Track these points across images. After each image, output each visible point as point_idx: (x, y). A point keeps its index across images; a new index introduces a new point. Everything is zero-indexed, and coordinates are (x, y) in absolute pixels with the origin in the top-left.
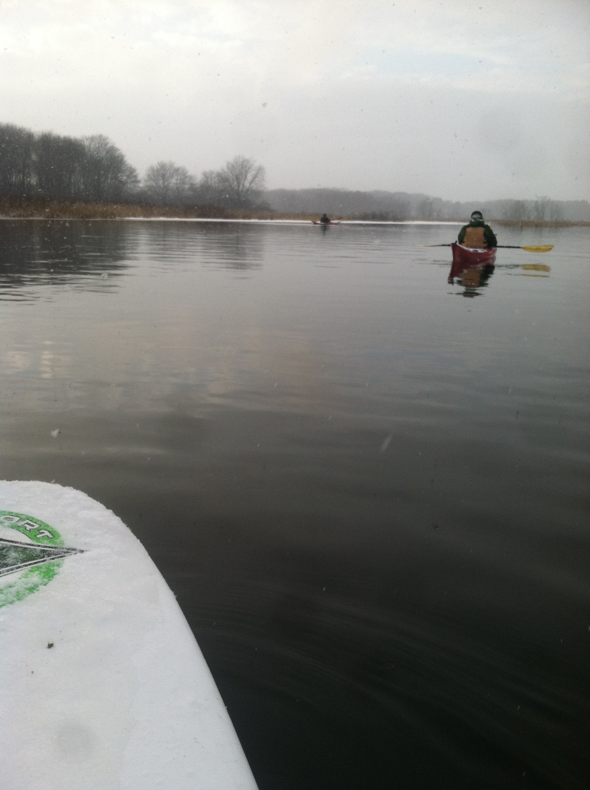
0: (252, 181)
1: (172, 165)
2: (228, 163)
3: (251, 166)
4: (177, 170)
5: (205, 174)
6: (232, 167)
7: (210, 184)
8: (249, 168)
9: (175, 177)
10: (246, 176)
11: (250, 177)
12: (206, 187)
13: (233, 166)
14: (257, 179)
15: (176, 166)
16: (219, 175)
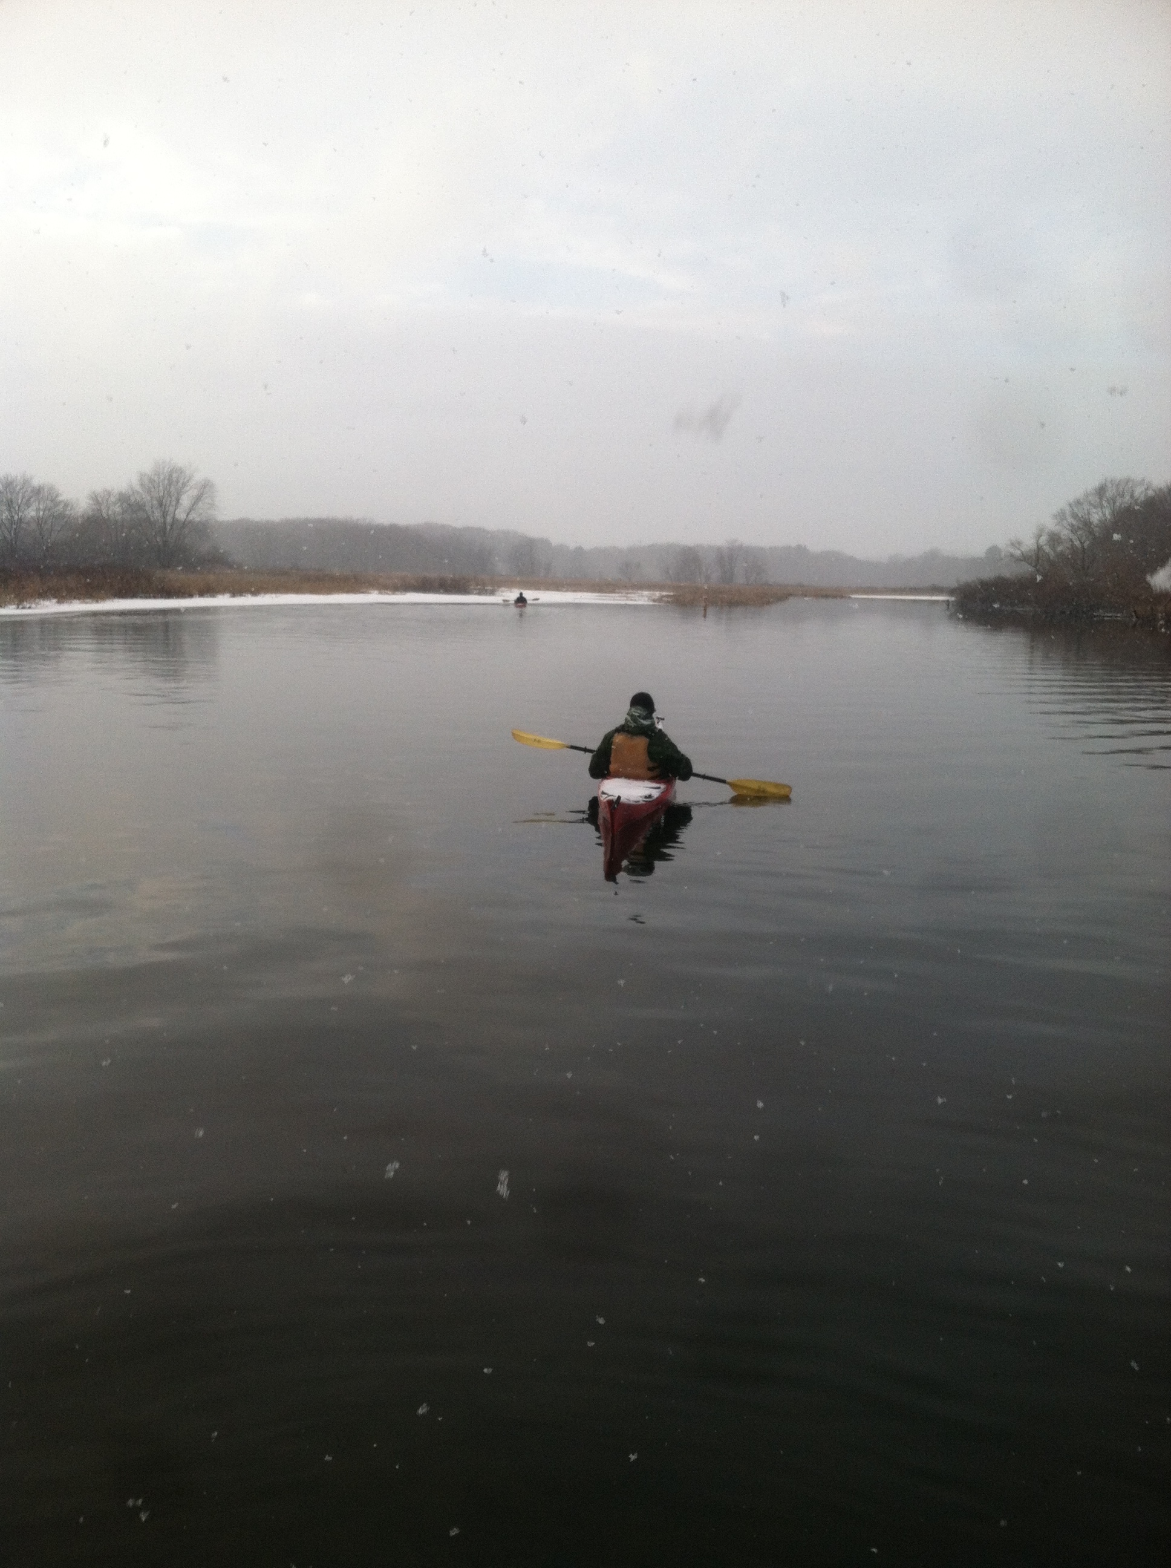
0: (191, 509)
1: (26, 482)
2: (142, 476)
3: (188, 481)
4: (38, 491)
5: (95, 498)
6: (149, 483)
7: (105, 515)
8: (184, 485)
9: (34, 506)
10: (178, 500)
11: (186, 501)
12: (95, 523)
13: (151, 481)
14: (200, 504)
15: (36, 483)
16: (123, 498)
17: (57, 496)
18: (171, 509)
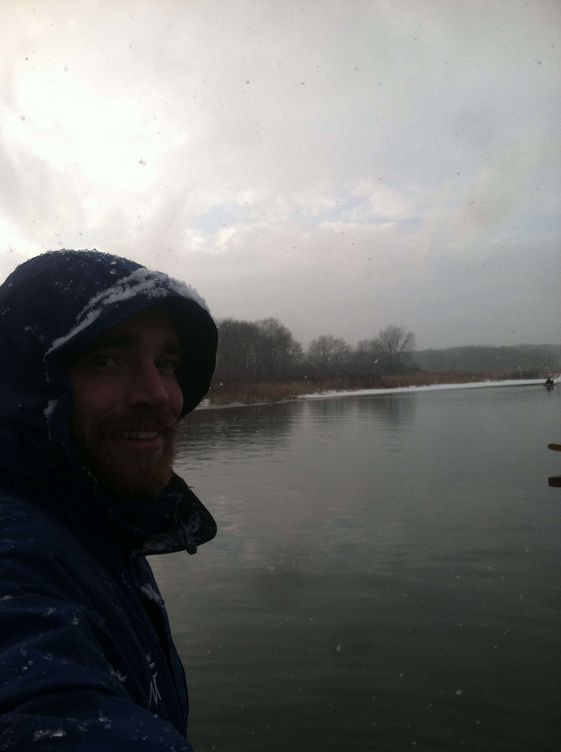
0: (403, 347)
1: (331, 338)
2: (381, 332)
3: (402, 334)
4: (336, 342)
5: (360, 343)
6: (384, 336)
7: (365, 351)
8: (400, 336)
9: (334, 348)
10: (397, 342)
11: (401, 343)
12: (360, 355)
13: (385, 334)
14: (407, 344)
15: (335, 338)
16: (373, 343)
17: (344, 343)
18: (394, 347)
